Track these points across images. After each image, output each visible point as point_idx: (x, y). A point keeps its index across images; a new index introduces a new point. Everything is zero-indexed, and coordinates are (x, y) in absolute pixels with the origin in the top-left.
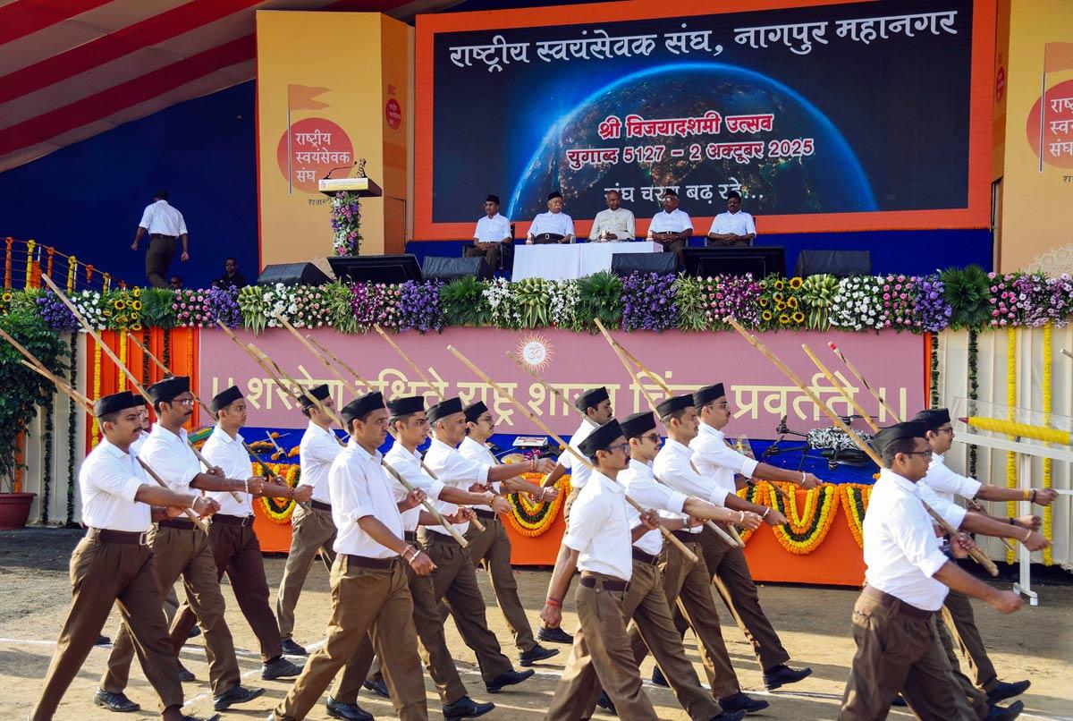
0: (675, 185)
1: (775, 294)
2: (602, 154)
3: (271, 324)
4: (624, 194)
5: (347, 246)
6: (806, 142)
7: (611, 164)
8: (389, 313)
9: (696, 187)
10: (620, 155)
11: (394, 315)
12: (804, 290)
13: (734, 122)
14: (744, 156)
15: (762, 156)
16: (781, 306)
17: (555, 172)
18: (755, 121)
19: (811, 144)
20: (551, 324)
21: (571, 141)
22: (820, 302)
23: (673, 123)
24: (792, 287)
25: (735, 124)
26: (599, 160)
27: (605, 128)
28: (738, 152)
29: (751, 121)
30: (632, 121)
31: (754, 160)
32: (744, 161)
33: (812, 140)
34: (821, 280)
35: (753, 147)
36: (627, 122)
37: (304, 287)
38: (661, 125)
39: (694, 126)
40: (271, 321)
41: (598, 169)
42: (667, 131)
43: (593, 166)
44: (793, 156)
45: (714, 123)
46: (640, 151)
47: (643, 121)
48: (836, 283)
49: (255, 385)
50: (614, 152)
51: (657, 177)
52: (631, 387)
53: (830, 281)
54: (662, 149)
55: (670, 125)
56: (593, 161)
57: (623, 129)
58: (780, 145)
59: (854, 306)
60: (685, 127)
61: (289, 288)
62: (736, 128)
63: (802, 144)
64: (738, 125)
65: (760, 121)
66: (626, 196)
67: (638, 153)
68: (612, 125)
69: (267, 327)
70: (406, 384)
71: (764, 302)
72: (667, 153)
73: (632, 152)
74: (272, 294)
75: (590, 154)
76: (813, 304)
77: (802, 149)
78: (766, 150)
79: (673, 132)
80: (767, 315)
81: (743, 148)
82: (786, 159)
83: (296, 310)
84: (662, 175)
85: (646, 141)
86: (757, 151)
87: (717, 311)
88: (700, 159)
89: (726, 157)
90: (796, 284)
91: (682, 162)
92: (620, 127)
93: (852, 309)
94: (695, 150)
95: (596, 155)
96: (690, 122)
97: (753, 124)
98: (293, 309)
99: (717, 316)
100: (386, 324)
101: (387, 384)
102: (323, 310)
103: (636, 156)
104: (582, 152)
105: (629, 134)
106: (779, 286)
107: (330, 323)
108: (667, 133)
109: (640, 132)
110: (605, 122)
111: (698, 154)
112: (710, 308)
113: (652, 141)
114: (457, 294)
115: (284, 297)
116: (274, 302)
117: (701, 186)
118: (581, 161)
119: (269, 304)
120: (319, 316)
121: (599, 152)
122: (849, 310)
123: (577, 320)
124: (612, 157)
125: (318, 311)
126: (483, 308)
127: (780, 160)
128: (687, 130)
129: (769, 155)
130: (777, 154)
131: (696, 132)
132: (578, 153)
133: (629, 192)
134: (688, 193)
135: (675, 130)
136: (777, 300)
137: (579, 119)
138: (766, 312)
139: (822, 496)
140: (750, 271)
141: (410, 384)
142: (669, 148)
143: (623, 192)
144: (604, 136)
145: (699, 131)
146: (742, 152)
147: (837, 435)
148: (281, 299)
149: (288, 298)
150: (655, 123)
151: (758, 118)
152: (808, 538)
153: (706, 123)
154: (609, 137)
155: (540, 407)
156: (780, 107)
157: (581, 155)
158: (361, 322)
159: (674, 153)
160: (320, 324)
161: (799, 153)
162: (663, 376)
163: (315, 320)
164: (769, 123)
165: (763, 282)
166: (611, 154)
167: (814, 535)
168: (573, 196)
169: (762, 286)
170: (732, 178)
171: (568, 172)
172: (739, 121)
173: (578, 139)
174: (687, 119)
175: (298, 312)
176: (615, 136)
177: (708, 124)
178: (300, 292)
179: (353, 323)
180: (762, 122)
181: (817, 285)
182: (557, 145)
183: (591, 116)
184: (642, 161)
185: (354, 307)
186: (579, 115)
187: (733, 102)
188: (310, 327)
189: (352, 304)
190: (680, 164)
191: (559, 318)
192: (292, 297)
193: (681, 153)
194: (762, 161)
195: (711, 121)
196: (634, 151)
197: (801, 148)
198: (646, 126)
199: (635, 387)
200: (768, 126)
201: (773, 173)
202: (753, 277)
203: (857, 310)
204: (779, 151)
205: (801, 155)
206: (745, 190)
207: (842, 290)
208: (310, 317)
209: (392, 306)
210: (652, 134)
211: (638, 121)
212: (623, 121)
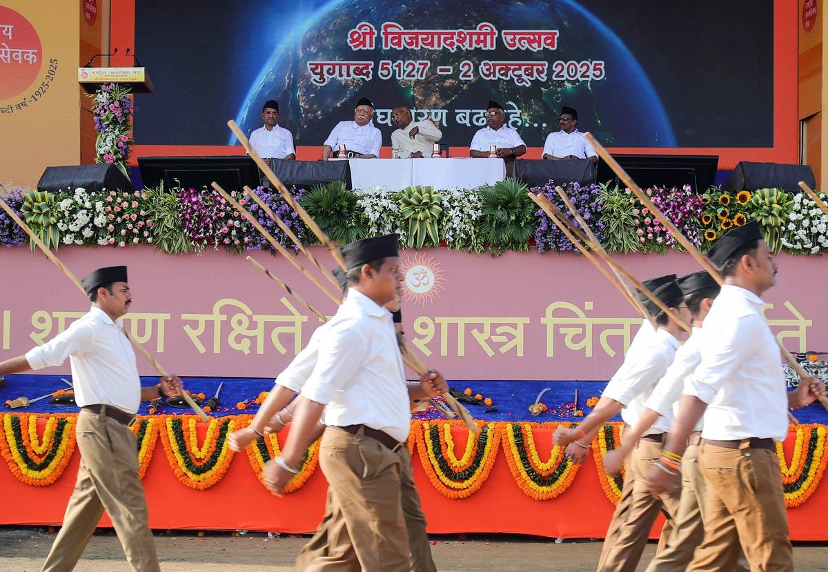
0: (442, 108)
1: (720, 210)
2: (352, 68)
3: (68, 240)
4: (380, 117)
5: (116, 153)
6: (596, 64)
7: (363, 79)
8: (231, 228)
9: (468, 112)
10: (375, 70)
11: (239, 230)
12: (753, 206)
13: (512, 37)
14: (525, 77)
15: (546, 78)
16: (727, 224)
17: (293, 87)
18: (537, 37)
19: (602, 67)
20: (443, 243)
21: (313, 50)
22: (771, 220)
23: (439, 34)
24: (739, 202)
25: (513, 40)
26: (349, 75)
27: (356, 36)
28: (517, 73)
29: (532, 37)
30: (390, 30)
31: (536, 83)
32: (524, 83)
33: (602, 62)
34: (771, 195)
35: (535, 68)
36: (383, 31)
37: (113, 193)
38: (425, 36)
39: (465, 39)
40: (68, 236)
41: (347, 86)
42: (432, 44)
43: (340, 82)
44: (581, 79)
45: (489, 37)
46: (399, 66)
47: (403, 30)
48: (789, 199)
49: (42, 320)
50: (367, 65)
51: (420, 98)
52: (543, 321)
53: (781, 197)
54: (426, 65)
55: (436, 37)
56: (341, 75)
57: (379, 39)
58: (566, 66)
59: (811, 225)
60: (455, 41)
61: (93, 194)
62: (515, 45)
63: (592, 67)
64: (517, 41)
65: (543, 37)
66: (382, 119)
67: (397, 69)
68: (364, 34)
69: (61, 244)
70: (250, 317)
71: (707, 219)
72: (433, 70)
73: (389, 67)
74: (70, 201)
75: (337, 67)
76: (764, 222)
77: (591, 73)
78: (550, 72)
79: (439, 46)
80: (711, 235)
81: (523, 68)
82: (573, 83)
83: (105, 221)
84: (427, 95)
85: (406, 54)
86: (539, 72)
87: (650, 229)
88: (472, 78)
89: (504, 78)
90: (743, 198)
91: (451, 81)
92: (374, 36)
93: (809, 228)
94: (465, 67)
95: (345, 68)
96: (459, 34)
97: (534, 41)
98: (100, 221)
99: (650, 236)
100: (227, 241)
101: (224, 317)
102: (141, 223)
103: (394, 71)
104: (327, 65)
105: (386, 46)
106: (725, 200)
107: (150, 240)
108: (433, 46)
109: (399, 44)
110: (356, 30)
111: (470, 73)
112: (642, 225)
113: (415, 55)
114: (324, 204)
115: (88, 205)
116: (73, 211)
117: (474, 111)
118: (326, 76)
119: (67, 214)
120: (136, 231)
121: (348, 66)
122: (806, 229)
123: (476, 238)
124: (365, 71)
125: (134, 224)
126: (358, 222)
127: (566, 83)
128: (457, 44)
129: (554, 78)
130: (563, 76)
131: (467, 46)
132: (322, 65)
133: (385, 114)
134: (457, 118)
135: (442, 44)
136: (720, 217)
137: (323, 26)
138: (710, 230)
139: (814, 439)
140: (687, 183)
141: (256, 318)
142: (435, 64)
143: (378, 114)
144: (355, 46)
145: (471, 46)
146: (522, 72)
147: (814, 370)
148: (82, 208)
149: (94, 207)
150: (417, 34)
151: (540, 34)
152: (798, 488)
153: (479, 38)
154: (361, 47)
155: (428, 345)
156: (566, 23)
157: (326, 68)
158: (191, 239)
159: (441, 70)
160: (136, 240)
161: (588, 76)
162: (582, 307)
163: (130, 234)
164: (553, 40)
165: (706, 196)
166: (363, 69)
167: (805, 485)
168: (316, 118)
169: (705, 200)
170: (510, 103)
171: (310, 88)
172: (518, 37)
173: (322, 49)
174: (457, 31)
175: (108, 224)
176: (368, 47)
177: (482, 37)
178: (110, 199)
179: (181, 239)
180: (545, 39)
181: (767, 200)
182: (296, 55)
183: (338, 21)
184: (402, 78)
185: (184, 220)
186: (323, 20)
187: (510, 14)
188: (122, 244)
189: (183, 216)
190: (448, 83)
191: (453, 236)
192: (99, 205)
193: (449, 70)
194: (545, 84)
195: (485, 34)
196: (391, 66)
197: (590, 71)
198: (407, 37)
199: (549, 320)
200: (552, 44)
201: (558, 98)
202: (693, 190)
203: (814, 230)
204: (565, 73)
205: (590, 79)
206: (525, 117)
207: (797, 207)
208: (123, 232)
209: (234, 219)
210: (413, 47)
211: (396, 30)
212: (379, 30)
